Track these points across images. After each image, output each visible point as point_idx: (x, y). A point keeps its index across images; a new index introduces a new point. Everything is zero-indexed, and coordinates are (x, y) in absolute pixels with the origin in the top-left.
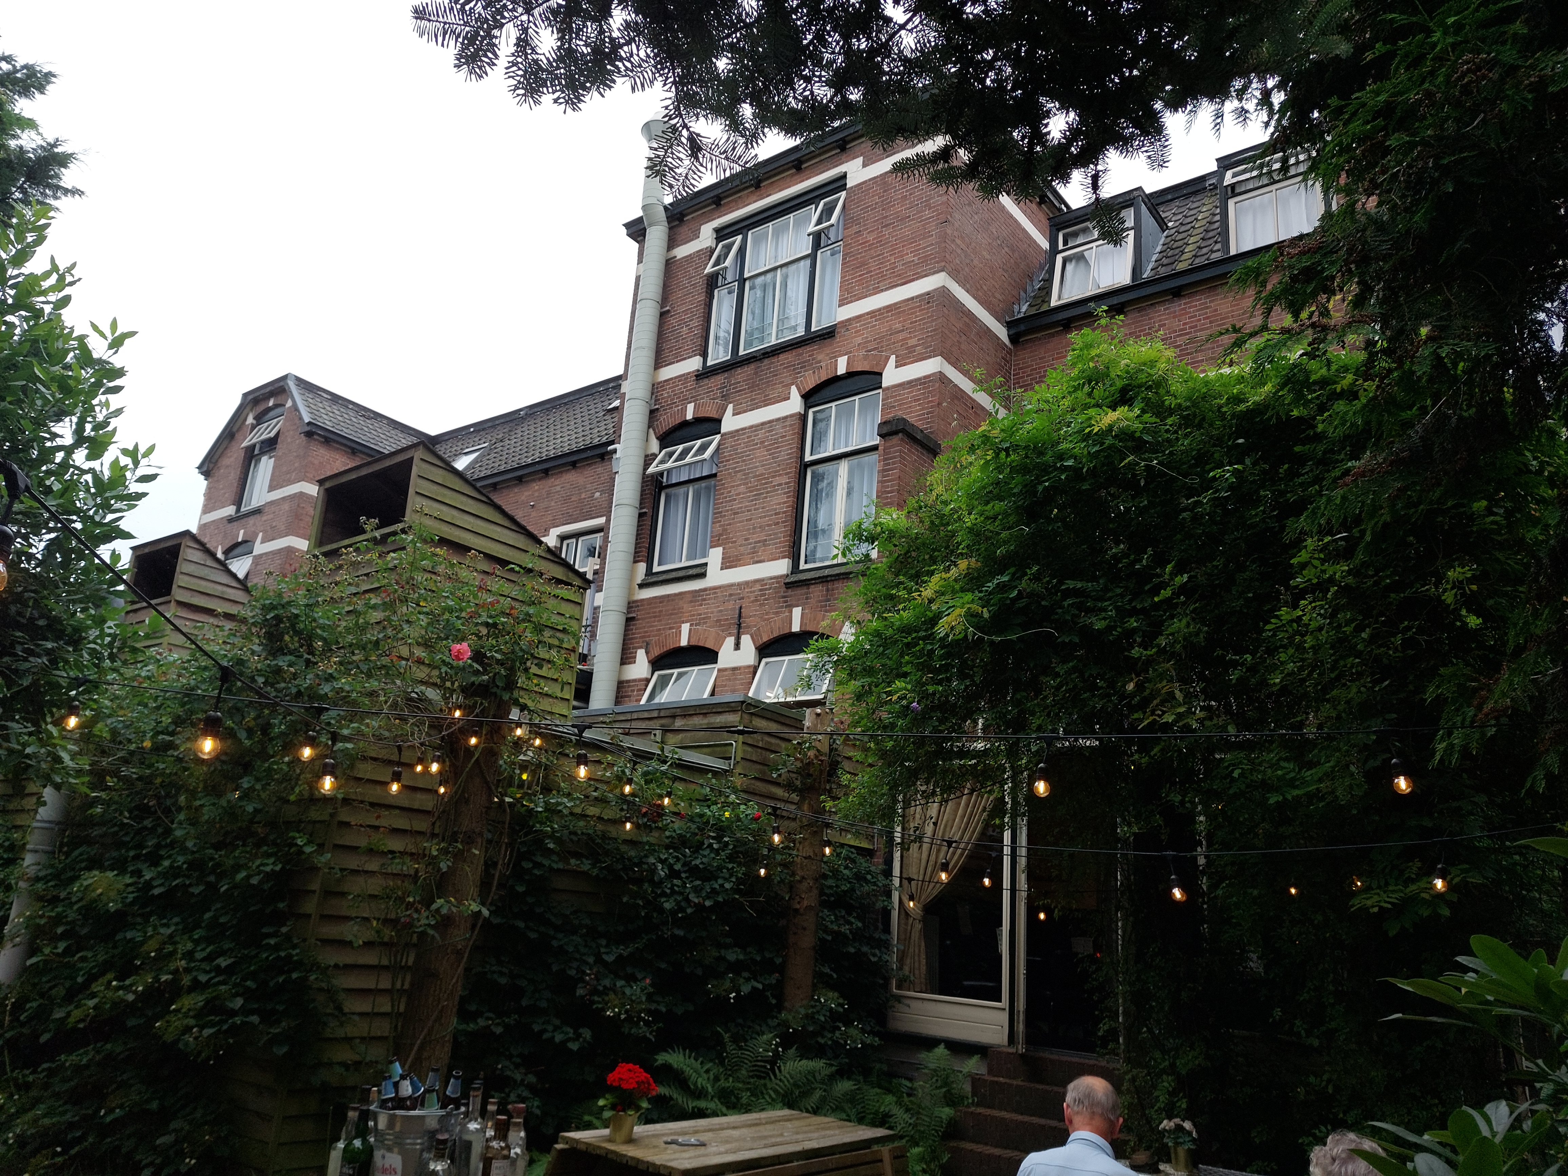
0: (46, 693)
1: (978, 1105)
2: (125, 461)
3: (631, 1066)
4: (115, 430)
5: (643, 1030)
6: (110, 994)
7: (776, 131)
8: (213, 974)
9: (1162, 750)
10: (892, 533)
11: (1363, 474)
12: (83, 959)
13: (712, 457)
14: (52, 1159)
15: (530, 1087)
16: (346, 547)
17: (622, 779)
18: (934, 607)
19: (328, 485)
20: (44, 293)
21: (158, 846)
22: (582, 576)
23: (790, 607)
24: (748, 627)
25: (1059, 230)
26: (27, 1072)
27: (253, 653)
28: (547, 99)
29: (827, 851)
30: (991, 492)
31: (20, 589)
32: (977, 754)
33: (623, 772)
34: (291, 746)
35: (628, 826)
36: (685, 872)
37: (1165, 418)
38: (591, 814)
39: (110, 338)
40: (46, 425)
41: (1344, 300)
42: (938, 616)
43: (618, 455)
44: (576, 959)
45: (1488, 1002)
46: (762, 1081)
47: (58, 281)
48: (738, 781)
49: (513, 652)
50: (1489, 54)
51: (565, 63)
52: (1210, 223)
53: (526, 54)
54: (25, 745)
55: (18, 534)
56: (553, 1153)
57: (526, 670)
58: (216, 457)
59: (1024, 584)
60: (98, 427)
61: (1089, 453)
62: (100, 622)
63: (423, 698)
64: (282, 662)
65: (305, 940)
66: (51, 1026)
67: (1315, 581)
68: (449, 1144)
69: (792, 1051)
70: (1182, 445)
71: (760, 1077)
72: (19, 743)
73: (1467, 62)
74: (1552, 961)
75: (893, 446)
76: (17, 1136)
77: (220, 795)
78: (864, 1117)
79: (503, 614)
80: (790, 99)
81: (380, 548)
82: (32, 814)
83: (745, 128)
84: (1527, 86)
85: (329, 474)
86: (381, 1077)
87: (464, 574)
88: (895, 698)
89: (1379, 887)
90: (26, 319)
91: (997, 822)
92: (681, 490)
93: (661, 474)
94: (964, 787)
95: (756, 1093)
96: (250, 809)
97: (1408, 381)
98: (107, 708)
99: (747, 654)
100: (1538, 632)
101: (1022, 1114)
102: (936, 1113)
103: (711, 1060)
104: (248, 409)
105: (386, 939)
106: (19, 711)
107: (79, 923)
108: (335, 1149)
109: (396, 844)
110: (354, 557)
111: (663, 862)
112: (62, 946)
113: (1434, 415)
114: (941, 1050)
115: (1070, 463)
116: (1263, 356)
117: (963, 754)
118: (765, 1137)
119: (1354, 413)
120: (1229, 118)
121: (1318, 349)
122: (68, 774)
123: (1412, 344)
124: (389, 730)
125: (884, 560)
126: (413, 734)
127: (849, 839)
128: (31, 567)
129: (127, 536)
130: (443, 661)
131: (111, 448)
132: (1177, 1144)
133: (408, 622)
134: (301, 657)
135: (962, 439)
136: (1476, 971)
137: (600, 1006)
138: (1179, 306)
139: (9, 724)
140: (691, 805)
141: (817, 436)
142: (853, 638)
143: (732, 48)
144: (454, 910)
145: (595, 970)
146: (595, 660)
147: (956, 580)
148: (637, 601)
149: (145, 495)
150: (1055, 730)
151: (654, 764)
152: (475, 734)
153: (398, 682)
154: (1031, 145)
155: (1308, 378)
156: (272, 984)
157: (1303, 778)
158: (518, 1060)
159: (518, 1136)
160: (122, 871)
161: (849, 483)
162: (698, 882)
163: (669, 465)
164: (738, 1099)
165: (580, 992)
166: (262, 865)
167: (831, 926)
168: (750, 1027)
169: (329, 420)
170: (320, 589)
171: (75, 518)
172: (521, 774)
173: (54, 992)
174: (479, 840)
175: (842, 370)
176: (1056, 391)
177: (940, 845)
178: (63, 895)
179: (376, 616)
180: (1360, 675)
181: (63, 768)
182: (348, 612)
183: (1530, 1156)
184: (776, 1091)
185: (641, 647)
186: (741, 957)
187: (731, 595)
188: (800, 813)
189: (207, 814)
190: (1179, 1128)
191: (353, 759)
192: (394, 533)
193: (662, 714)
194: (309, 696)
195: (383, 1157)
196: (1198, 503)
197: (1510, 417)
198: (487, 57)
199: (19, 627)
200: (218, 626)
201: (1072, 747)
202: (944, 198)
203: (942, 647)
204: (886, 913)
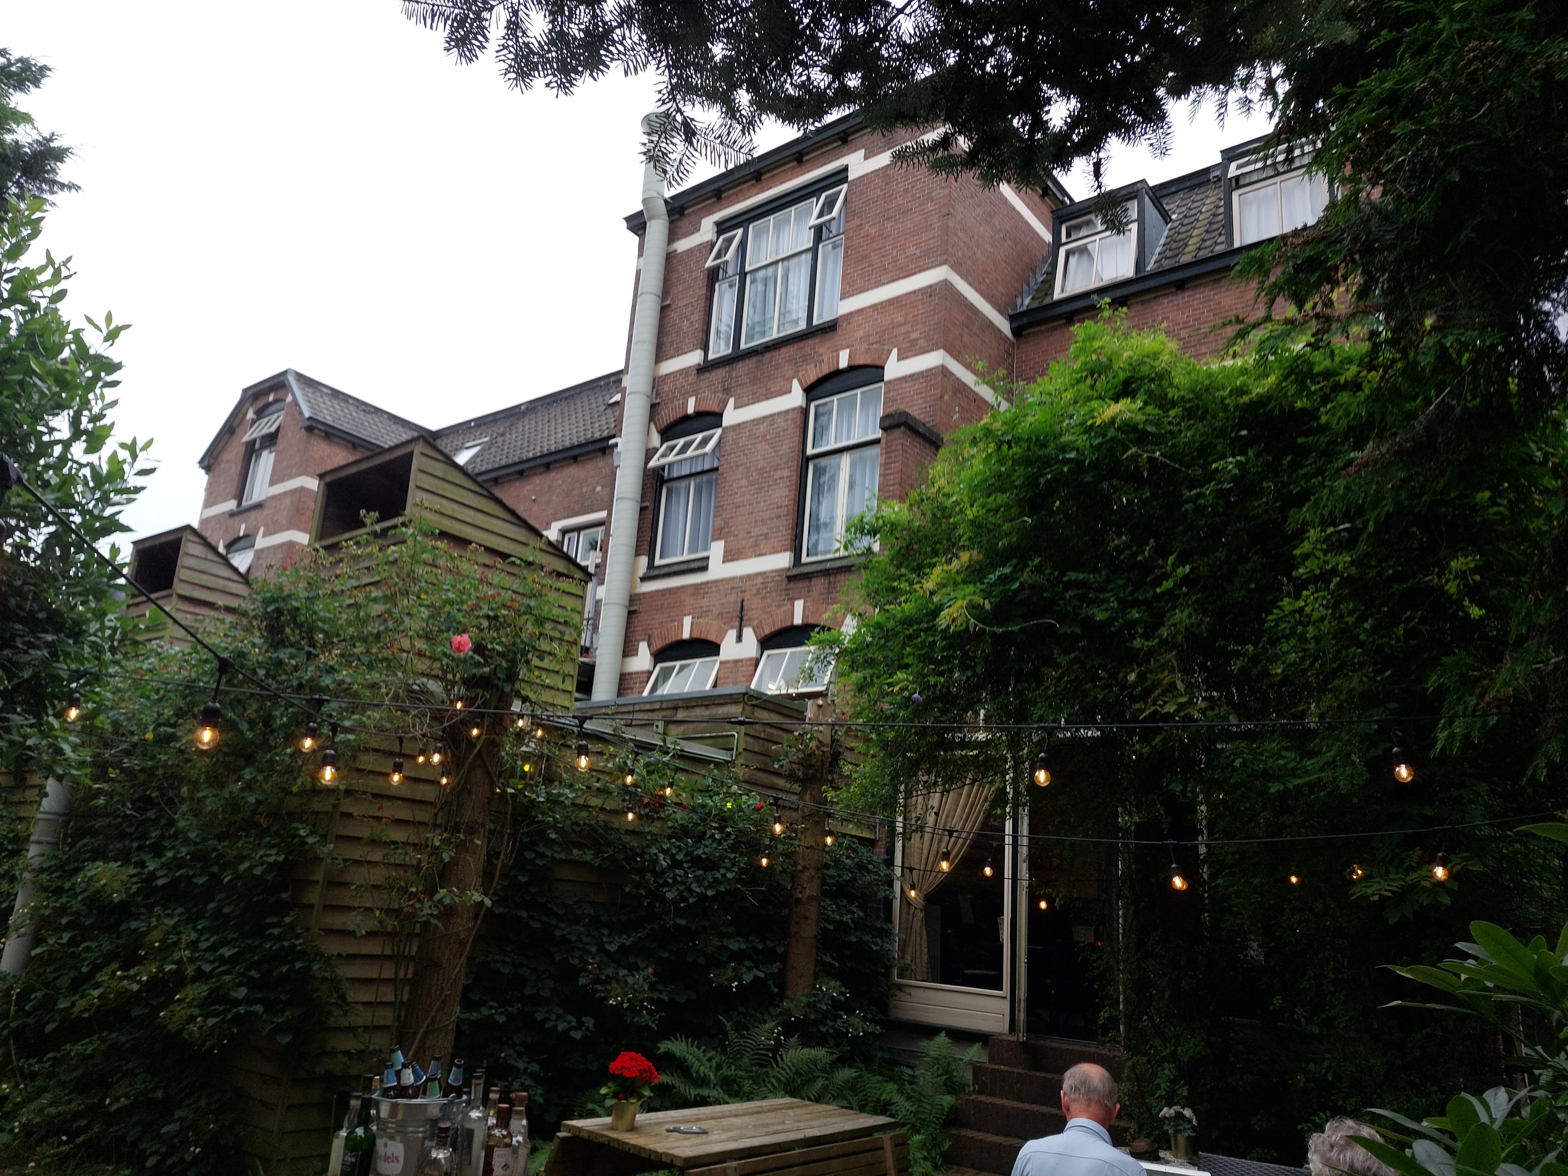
0: (47, 685)
1: (980, 1092)
2: (123, 455)
3: (633, 1054)
4: (113, 424)
5: (645, 1019)
6: (114, 984)
7: (773, 117)
8: (216, 965)
9: (1164, 740)
10: (894, 526)
11: (1366, 465)
12: (88, 949)
13: (714, 450)
14: (58, 1147)
15: (534, 1076)
16: (346, 541)
17: (624, 770)
18: (936, 599)
19: (328, 479)
20: (40, 287)
21: (162, 837)
22: (584, 570)
23: (792, 600)
24: (750, 620)
25: (1061, 223)
26: (32, 1061)
27: (254, 645)
28: (539, 82)
29: (829, 840)
30: (993, 484)
31: (19, 582)
32: (978, 745)
33: (625, 763)
34: (292, 739)
35: (630, 816)
36: (687, 862)
37: (1168, 410)
38: (593, 804)
39: (105, 331)
40: (43, 419)
41: (1347, 290)
42: (940, 608)
43: (619, 448)
44: (579, 949)
45: (1487, 989)
46: (765, 1070)
47: (53, 275)
48: (740, 772)
49: (514, 644)
50: (1496, 40)
51: (556, 46)
52: (1214, 215)
53: (517, 38)
54: (26, 737)
55: (17, 526)
56: (556, 1141)
57: (528, 662)
58: (216, 452)
59: (1025, 576)
60: (94, 419)
61: (1091, 445)
62: (101, 615)
63: (424, 691)
64: (283, 654)
65: (308, 930)
66: (56, 1016)
67: (1317, 572)
68: (451, 1133)
69: (794, 1040)
70: (1186, 436)
71: (761, 1066)
72: (20, 735)
73: (1473, 50)
74: (1552, 948)
75: (895, 439)
76: (23, 1126)
77: (222, 786)
78: (864, 1106)
79: (504, 606)
80: (788, 86)
81: (380, 541)
82: (35, 807)
83: (741, 115)
84: (1536, 73)
85: (329, 468)
86: (384, 1065)
87: (465, 567)
88: (896, 689)
89: (1381, 876)
90: (23, 313)
91: (999, 811)
92: (683, 484)
93: (663, 468)
94: (966, 778)
95: (758, 1081)
96: (252, 800)
97: (1412, 371)
98: (108, 700)
99: (749, 646)
100: (1541, 621)
101: (1023, 1102)
102: (938, 1101)
103: (714, 1049)
104: (248, 403)
105: (389, 929)
106: (20, 704)
107: (83, 913)
108: (337, 1137)
109: (399, 835)
110: (354, 550)
111: (665, 852)
112: (66, 937)
113: (1438, 405)
114: (942, 1038)
115: (1072, 455)
116: (1268, 346)
117: (965, 745)
118: (767, 1125)
119: (1358, 405)
120: (1233, 107)
121: (1322, 340)
122: (69, 765)
123: (1417, 334)
124: (391, 722)
125: (886, 553)
126: (414, 726)
127: (851, 829)
128: (31, 560)
129: (126, 529)
130: (445, 654)
131: (108, 441)
132: (1177, 1131)
133: (409, 614)
134: (303, 649)
135: (965, 431)
136: (1475, 958)
137: (603, 995)
138: (1183, 298)
139: (11, 716)
140: (692, 796)
141: (819, 429)
142: (855, 631)
143: (728, 33)
144: (457, 900)
145: (597, 959)
146: (598, 653)
147: (958, 572)
148: (638, 595)
149: (143, 488)
150: (1057, 721)
151: (656, 755)
152: (477, 726)
153: (400, 674)
154: (1031, 133)
155: (1311, 369)
156: (275, 973)
157: (1304, 767)
158: (520, 1049)
159: (520, 1124)
160: (126, 862)
161: (851, 476)
162: (700, 872)
163: (671, 458)
164: (740, 1087)
165: (582, 981)
166: (265, 855)
167: (832, 915)
168: (752, 1016)
169: (329, 415)
170: (320, 583)
171: (73, 511)
172: (523, 765)
173: (58, 982)
174: (482, 831)
175: (843, 363)
176: (1059, 383)
177: (942, 835)
178: (67, 886)
179: (377, 609)
180: (1362, 665)
181: (65, 760)
182: (350, 606)
183: (1528, 1142)
184: (778, 1080)
185: (643, 640)
186: (743, 946)
187: (732, 588)
188: (802, 803)
189: (210, 805)
190: (1180, 1115)
191: (356, 750)
192: (395, 527)
193: (664, 706)
194: (311, 688)
195: (386, 1145)
196: (1200, 495)
197: (1516, 408)
198: (477, 39)
199: (20, 620)
200: (218, 619)
201: (1073, 738)
202: (947, 191)
203: (943, 639)
204: (888, 903)
